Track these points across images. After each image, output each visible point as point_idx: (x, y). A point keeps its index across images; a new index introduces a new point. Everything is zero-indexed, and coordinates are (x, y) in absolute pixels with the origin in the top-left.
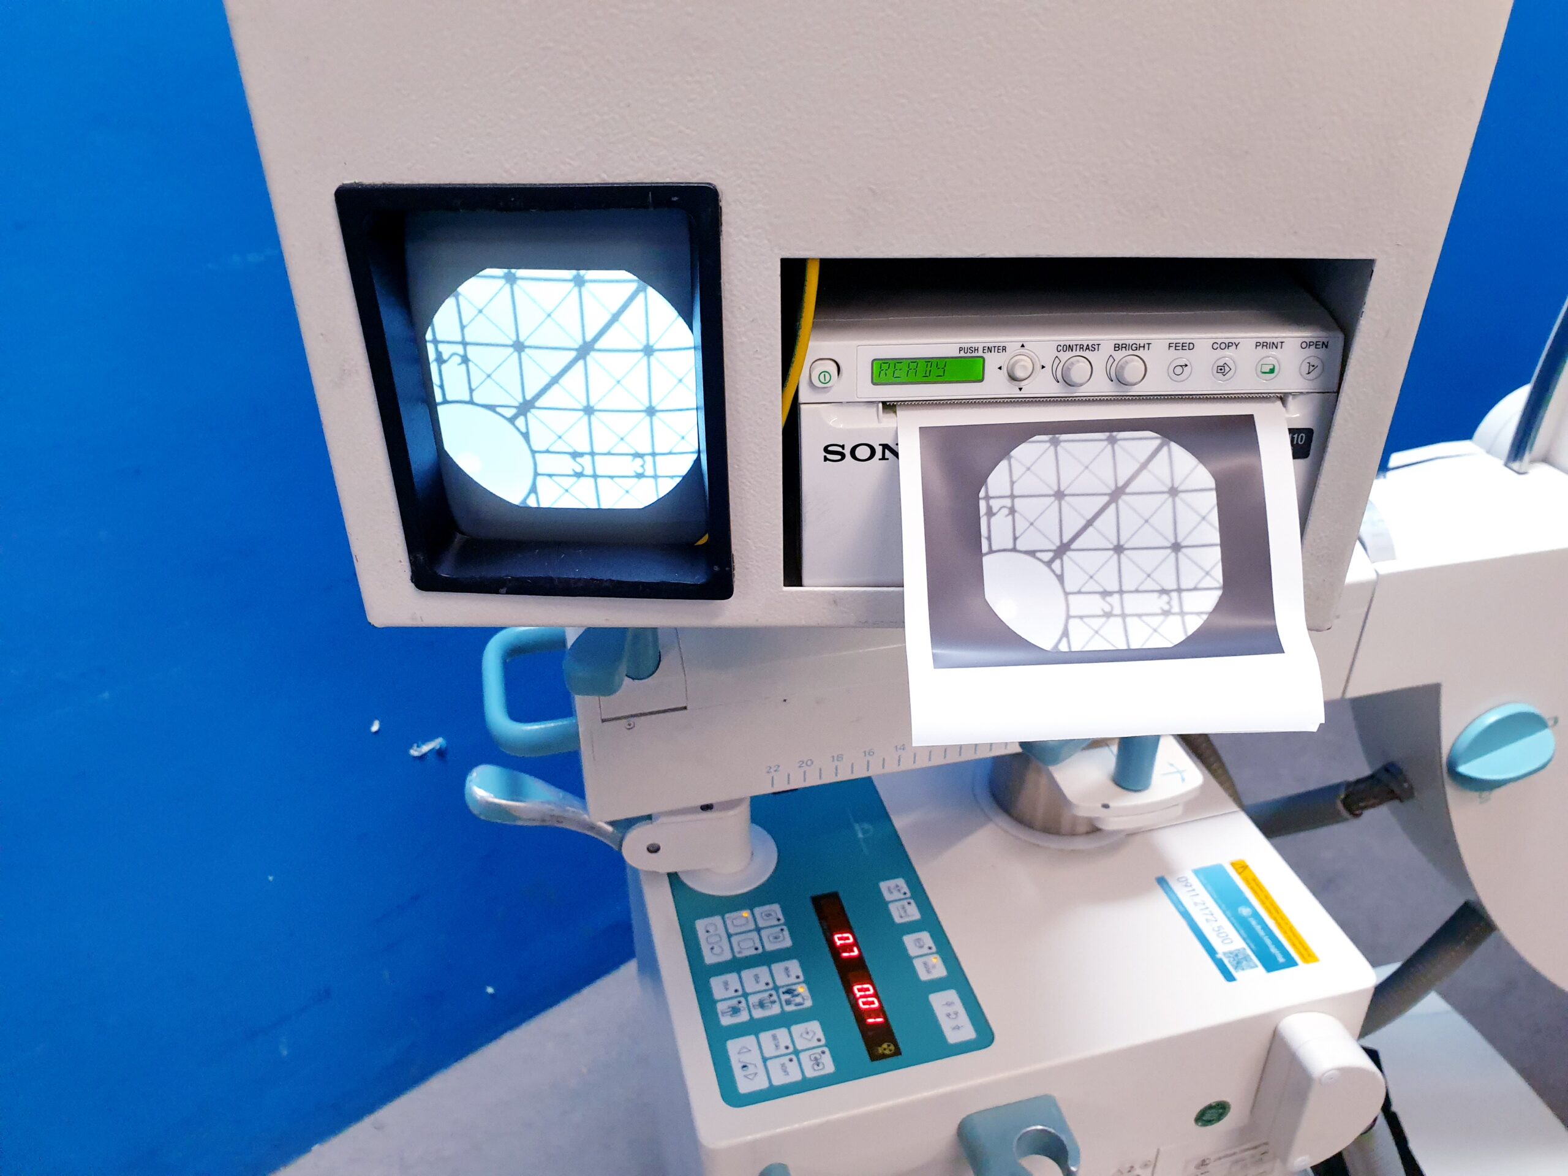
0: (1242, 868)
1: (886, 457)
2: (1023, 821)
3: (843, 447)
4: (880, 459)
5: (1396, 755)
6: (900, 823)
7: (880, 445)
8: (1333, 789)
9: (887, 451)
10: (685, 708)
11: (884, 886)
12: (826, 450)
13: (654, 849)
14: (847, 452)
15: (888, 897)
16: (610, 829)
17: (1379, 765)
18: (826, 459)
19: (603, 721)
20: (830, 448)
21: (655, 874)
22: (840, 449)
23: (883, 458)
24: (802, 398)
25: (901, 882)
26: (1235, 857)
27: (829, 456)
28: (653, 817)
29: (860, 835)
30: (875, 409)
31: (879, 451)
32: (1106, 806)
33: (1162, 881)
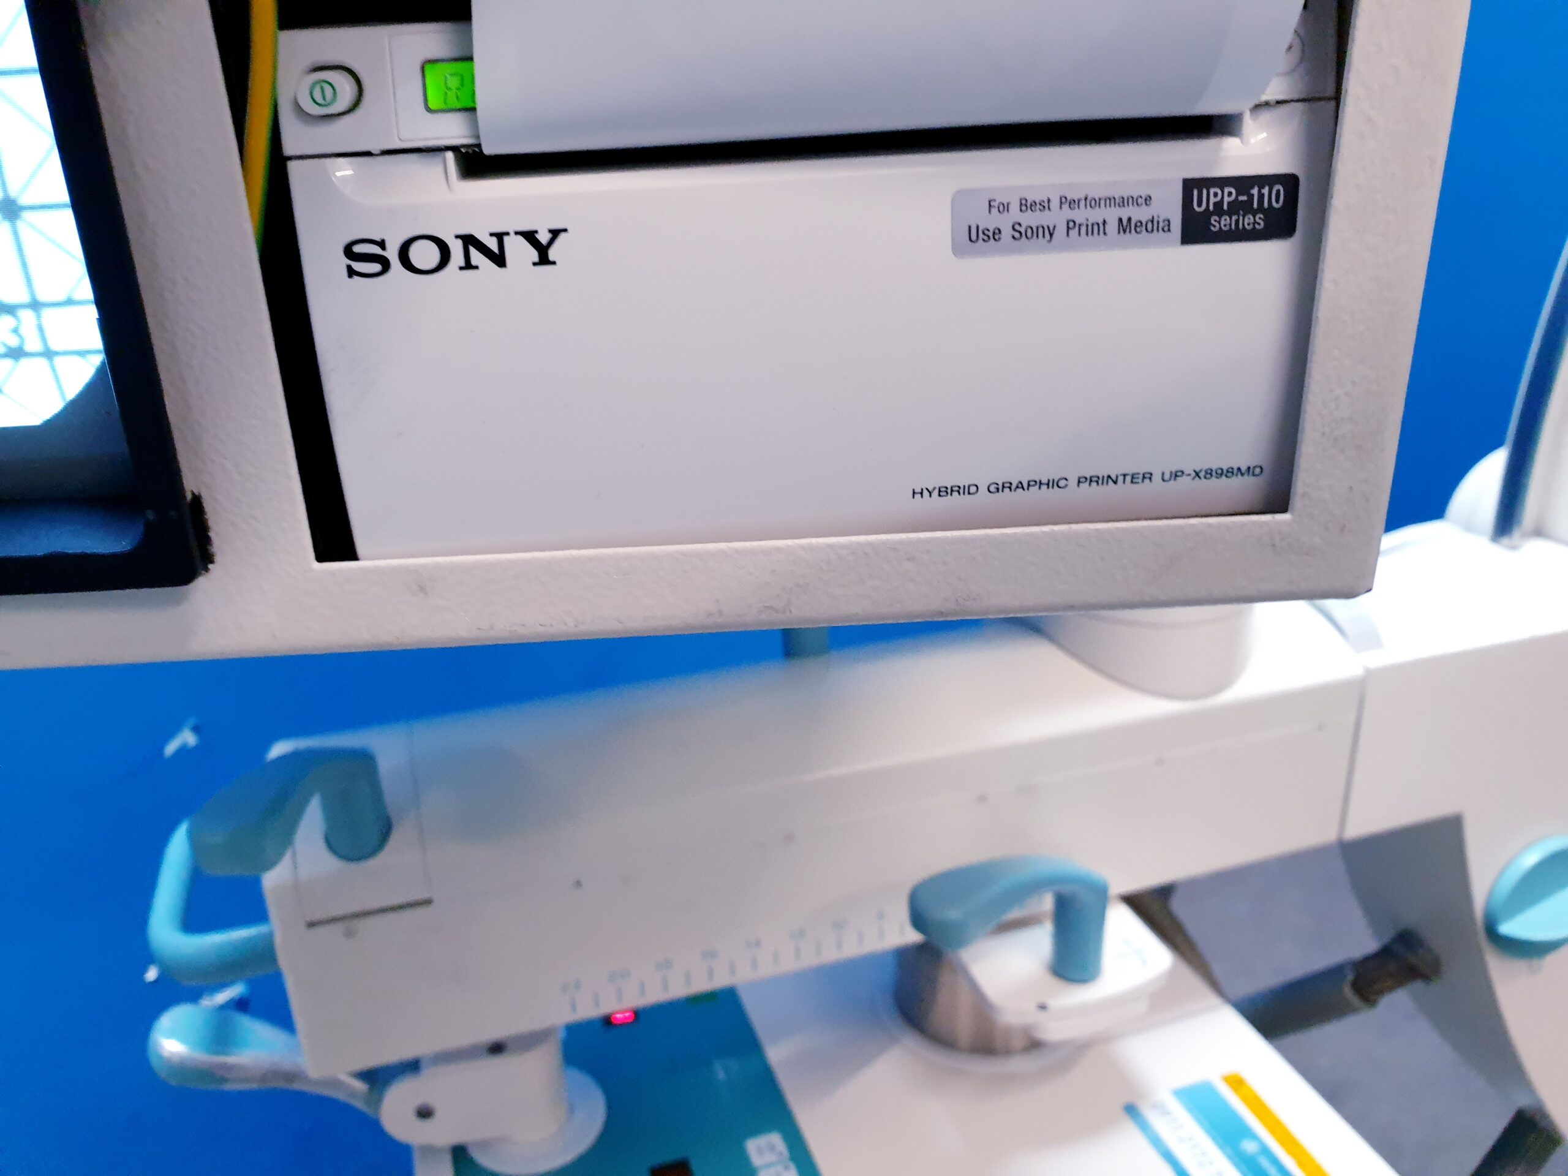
0: (1236, 1083)
1: (474, 262)
2: (942, 1041)
3: (382, 244)
4: (461, 268)
5: (1411, 917)
6: (776, 1054)
7: (457, 237)
8: (1334, 973)
9: (472, 250)
10: (428, 902)
11: (753, 1145)
12: (349, 252)
13: (425, 1113)
14: (392, 254)
15: (756, 1160)
16: (360, 1086)
17: (1388, 935)
18: (351, 272)
19: (311, 925)
20: (357, 249)
21: (430, 1150)
22: (375, 250)
23: (468, 266)
24: (290, 147)
25: (776, 1139)
26: (1229, 1068)
27: (358, 266)
28: (423, 1064)
29: (721, 1075)
30: (440, 168)
31: (456, 249)
32: (1043, 1007)
33: (1131, 1110)
